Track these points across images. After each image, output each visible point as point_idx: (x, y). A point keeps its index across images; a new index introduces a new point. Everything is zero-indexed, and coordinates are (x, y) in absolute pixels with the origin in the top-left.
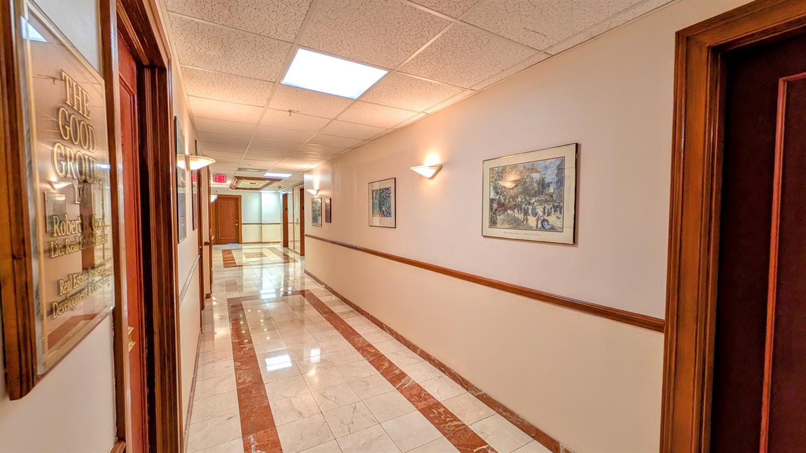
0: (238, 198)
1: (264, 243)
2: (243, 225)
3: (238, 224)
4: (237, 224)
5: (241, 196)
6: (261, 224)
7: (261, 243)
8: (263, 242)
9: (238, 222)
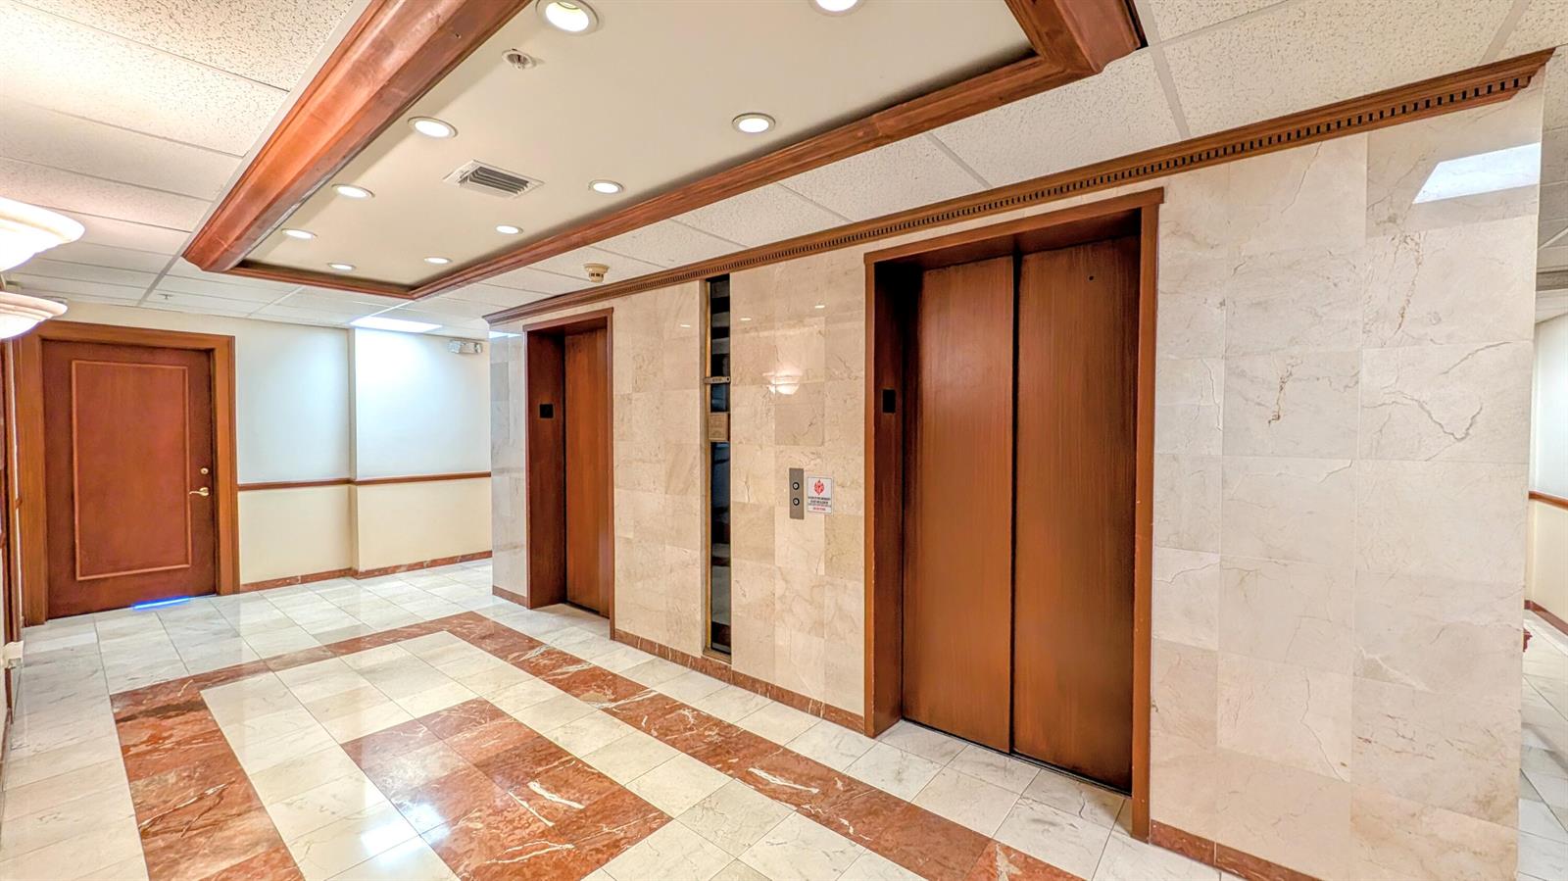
0: (209, 353)
1: (370, 574)
2: (241, 495)
3: (213, 490)
4: (204, 492)
5: (230, 342)
6: (348, 482)
7: (350, 573)
8: (362, 568)
9: (211, 482)
